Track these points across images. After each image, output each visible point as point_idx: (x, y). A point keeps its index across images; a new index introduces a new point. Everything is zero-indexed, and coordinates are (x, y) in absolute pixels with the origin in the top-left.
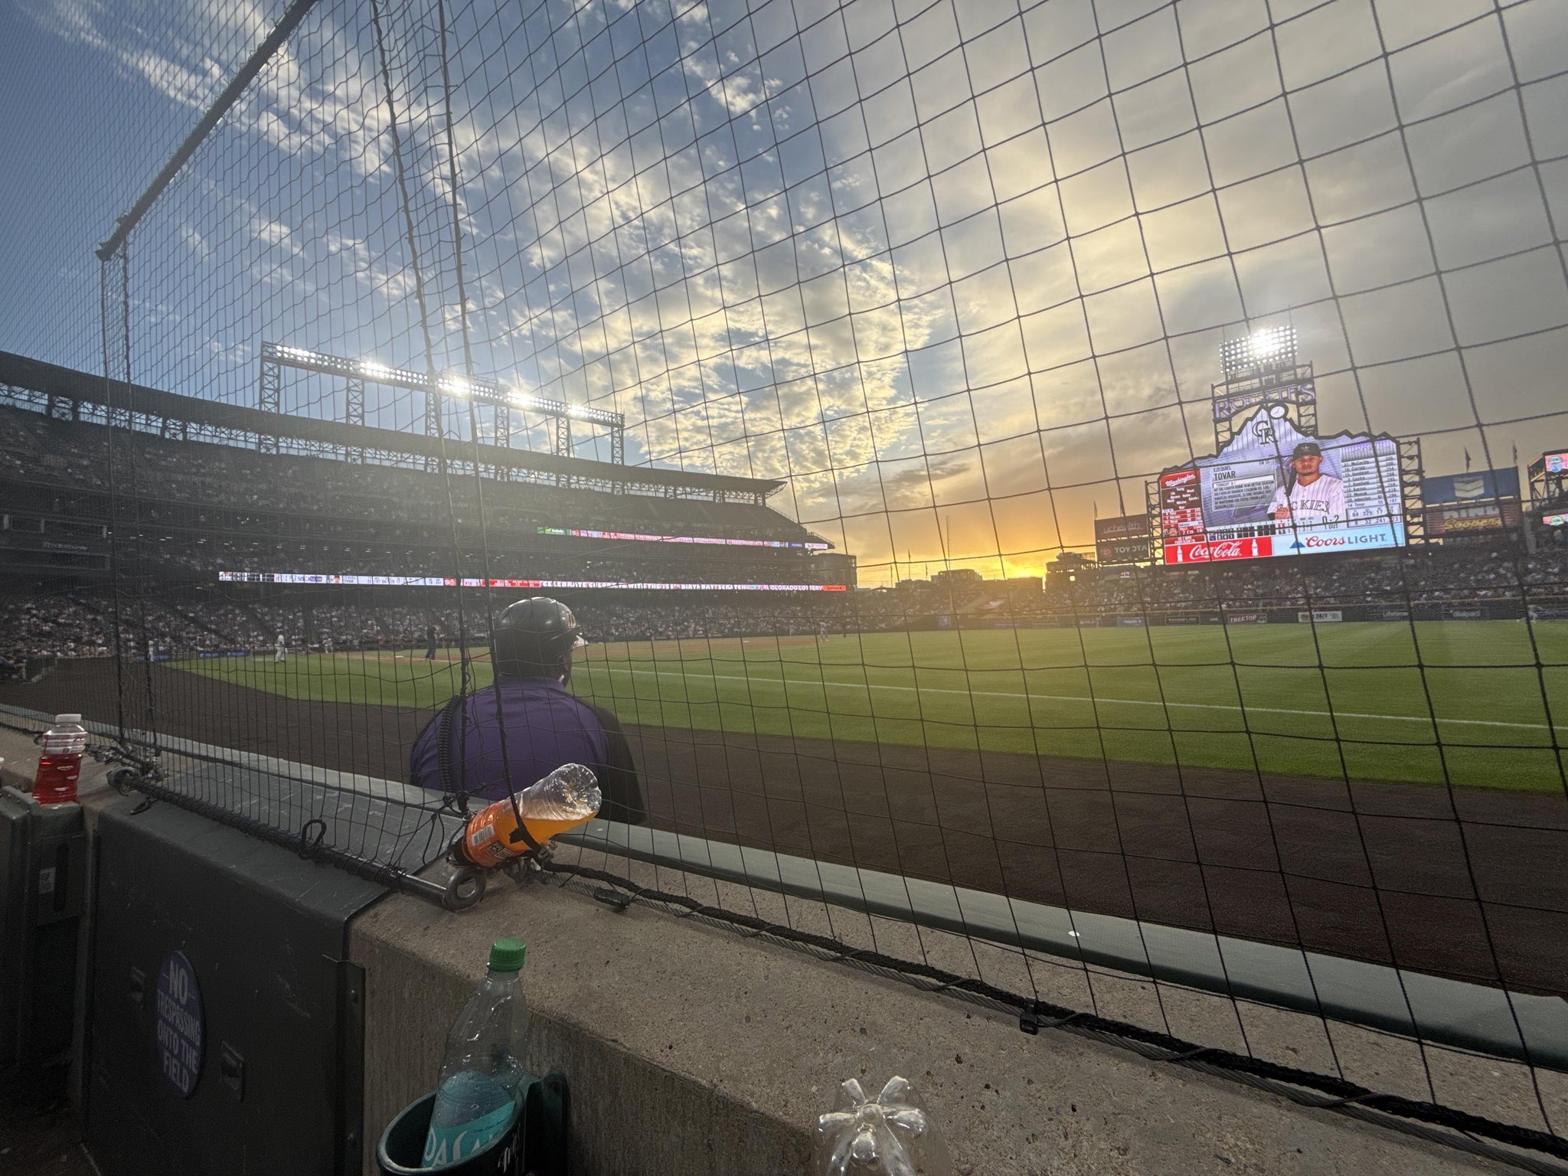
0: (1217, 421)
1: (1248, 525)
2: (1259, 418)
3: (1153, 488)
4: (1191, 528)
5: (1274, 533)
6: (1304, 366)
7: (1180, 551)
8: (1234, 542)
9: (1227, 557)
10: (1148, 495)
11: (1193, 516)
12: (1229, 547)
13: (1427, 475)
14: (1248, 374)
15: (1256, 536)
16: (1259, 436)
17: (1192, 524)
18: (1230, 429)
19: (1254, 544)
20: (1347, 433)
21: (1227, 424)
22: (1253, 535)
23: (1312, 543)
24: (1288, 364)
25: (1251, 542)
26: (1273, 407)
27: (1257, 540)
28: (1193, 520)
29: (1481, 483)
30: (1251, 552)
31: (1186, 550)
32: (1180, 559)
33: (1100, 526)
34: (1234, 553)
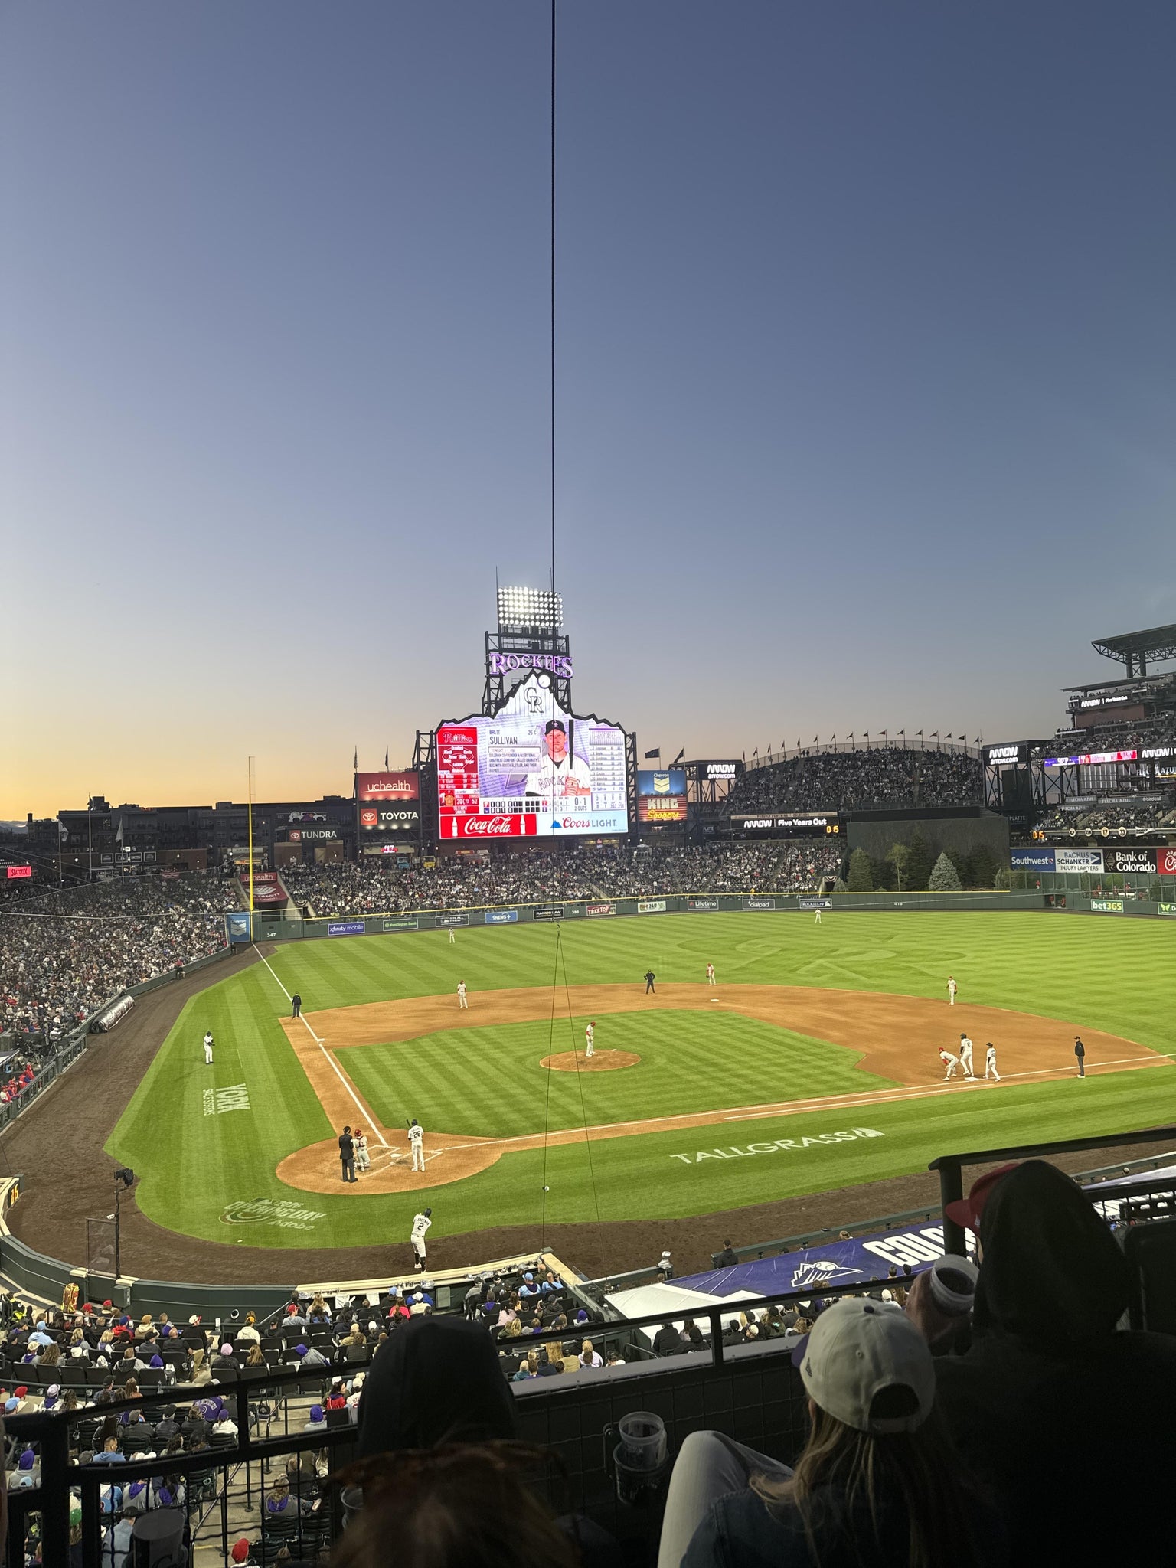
0: (489, 676)
1: (518, 799)
2: (530, 683)
3: (425, 741)
4: (466, 796)
5: (538, 810)
6: (562, 638)
7: (455, 823)
8: (506, 816)
9: (498, 833)
10: (418, 748)
11: (469, 782)
12: (501, 822)
13: (639, 768)
14: (519, 632)
15: (524, 812)
16: (530, 703)
17: (468, 791)
18: (501, 687)
19: (523, 821)
20: (593, 716)
21: (497, 680)
22: (521, 810)
23: (567, 824)
24: (550, 633)
25: (519, 816)
26: (540, 674)
27: (525, 816)
28: (469, 787)
29: (667, 780)
30: (520, 830)
31: (462, 821)
32: (455, 833)
33: (362, 780)
34: (505, 829)
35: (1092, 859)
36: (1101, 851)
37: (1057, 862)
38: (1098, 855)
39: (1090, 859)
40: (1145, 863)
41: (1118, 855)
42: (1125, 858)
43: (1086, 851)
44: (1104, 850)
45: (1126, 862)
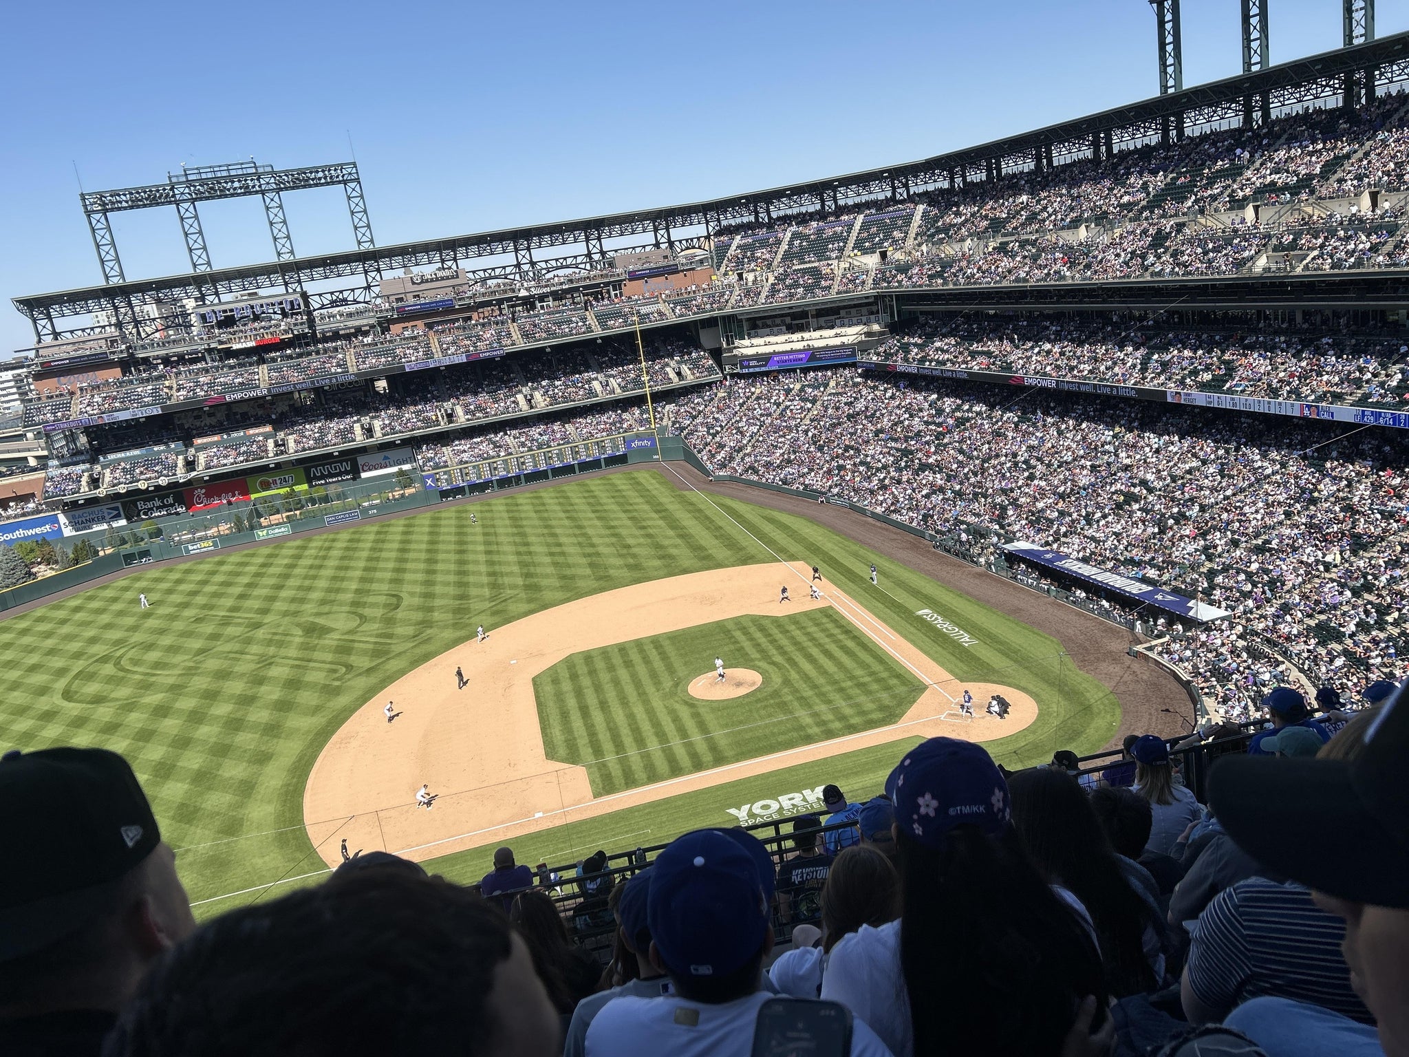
35: (109, 514)
36: (119, 505)
37: (63, 526)
38: (116, 509)
39: (106, 514)
40: (172, 505)
41: (140, 505)
42: (150, 505)
43: (100, 508)
44: (124, 504)
45: (152, 509)
